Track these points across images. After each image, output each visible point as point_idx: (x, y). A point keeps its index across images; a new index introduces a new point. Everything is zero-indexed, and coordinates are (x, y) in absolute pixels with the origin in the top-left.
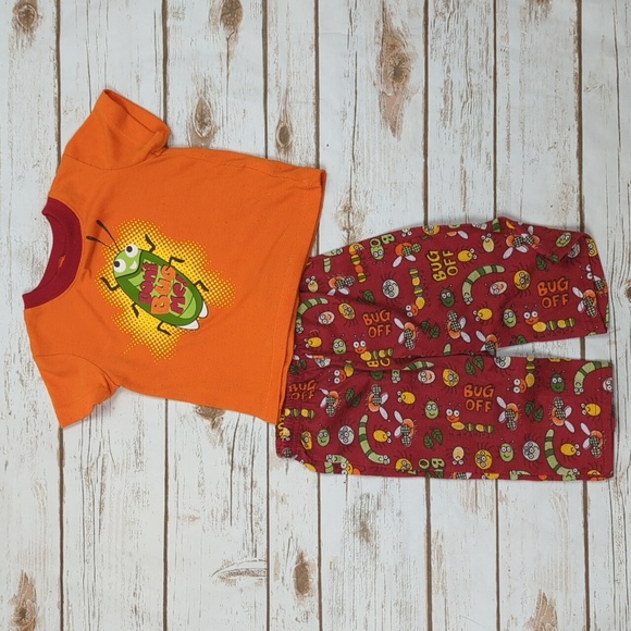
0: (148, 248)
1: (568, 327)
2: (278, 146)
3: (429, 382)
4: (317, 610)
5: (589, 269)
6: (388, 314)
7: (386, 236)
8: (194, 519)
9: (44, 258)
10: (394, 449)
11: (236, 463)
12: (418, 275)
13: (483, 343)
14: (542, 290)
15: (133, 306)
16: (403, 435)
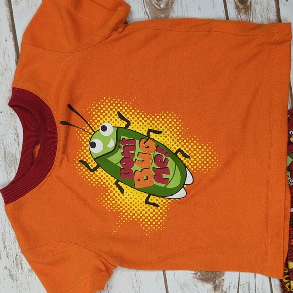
0: (123, 124)
2: (237, 7)
9: (16, 150)
15: (116, 183)
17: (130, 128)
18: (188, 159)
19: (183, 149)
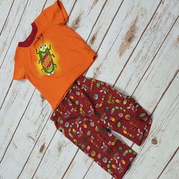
1: (131, 137)
3: (92, 126)
4: (42, 158)
5: (146, 127)
6: (90, 103)
7: (102, 83)
8: (28, 119)
10: (75, 136)
11: (42, 113)
12: (104, 98)
13: (108, 126)
14: (131, 123)
16: (79, 134)
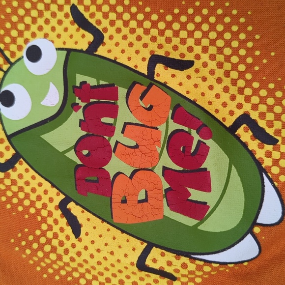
17: (101, 51)
18: (269, 147)
19: (254, 115)
